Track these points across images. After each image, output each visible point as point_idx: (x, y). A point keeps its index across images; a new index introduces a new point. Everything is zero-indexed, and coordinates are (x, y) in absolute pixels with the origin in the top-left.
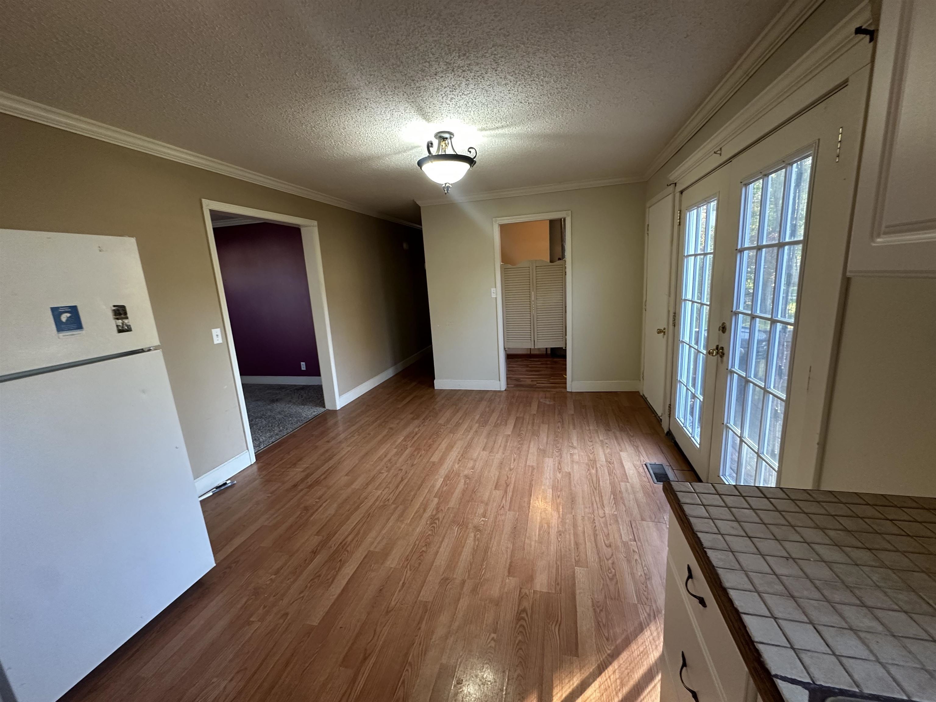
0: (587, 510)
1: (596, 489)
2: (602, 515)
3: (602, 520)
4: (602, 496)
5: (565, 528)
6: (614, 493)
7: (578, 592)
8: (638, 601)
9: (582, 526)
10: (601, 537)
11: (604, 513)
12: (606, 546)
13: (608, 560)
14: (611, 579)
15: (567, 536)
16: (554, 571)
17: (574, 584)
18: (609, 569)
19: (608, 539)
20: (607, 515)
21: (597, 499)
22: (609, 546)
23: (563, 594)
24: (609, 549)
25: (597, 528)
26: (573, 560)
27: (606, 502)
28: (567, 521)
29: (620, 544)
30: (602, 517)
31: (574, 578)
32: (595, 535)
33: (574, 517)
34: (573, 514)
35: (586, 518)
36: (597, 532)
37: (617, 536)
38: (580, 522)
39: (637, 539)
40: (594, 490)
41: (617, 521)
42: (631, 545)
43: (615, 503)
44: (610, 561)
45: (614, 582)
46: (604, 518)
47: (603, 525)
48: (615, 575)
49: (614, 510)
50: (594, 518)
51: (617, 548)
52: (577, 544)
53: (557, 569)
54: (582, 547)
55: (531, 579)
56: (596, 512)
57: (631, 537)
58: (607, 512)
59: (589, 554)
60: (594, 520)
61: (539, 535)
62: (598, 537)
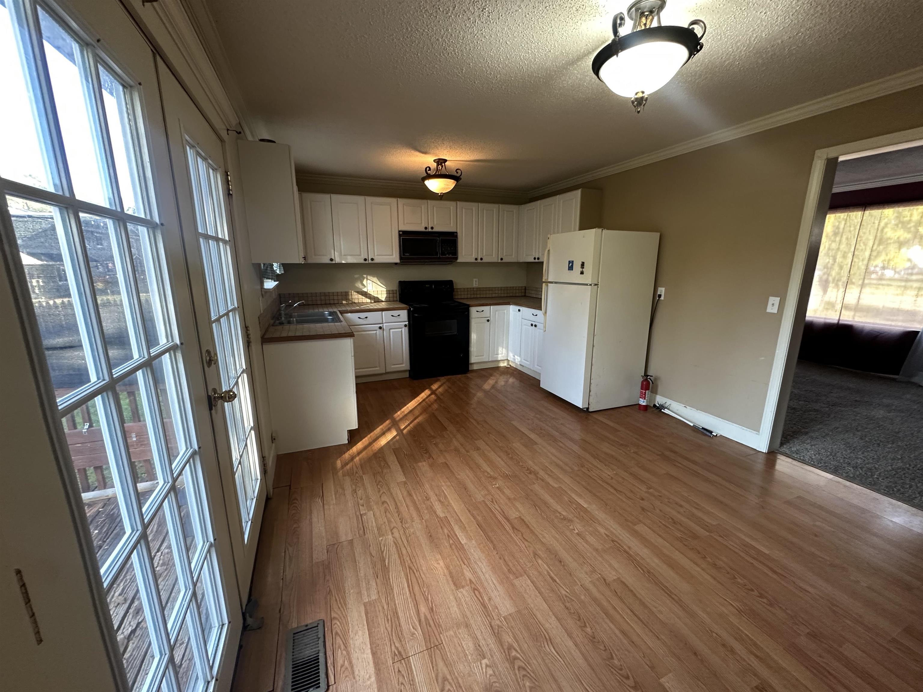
0: (412, 530)
1: (410, 568)
2: (395, 530)
3: (393, 525)
4: (400, 558)
5: (425, 504)
6: (385, 569)
7: (400, 469)
8: (362, 476)
9: (411, 511)
10: (392, 508)
11: (392, 534)
12: (386, 502)
13: (384, 492)
14: (380, 482)
15: (420, 498)
16: (419, 474)
17: (403, 472)
18: (382, 487)
19: (386, 508)
20: (390, 533)
21: (404, 552)
22: (383, 503)
23: (408, 465)
24: (383, 499)
25: (397, 515)
26: (409, 484)
27: (393, 550)
28: (426, 512)
29: (375, 507)
30: (393, 528)
31: (405, 474)
32: (397, 507)
33: (421, 517)
34: (424, 521)
35: (409, 520)
36: (396, 511)
37: (378, 514)
38: (415, 515)
39: (360, 517)
40: (411, 565)
41: (379, 529)
42: (365, 510)
43: (382, 552)
44: (381, 492)
45: (377, 481)
46: (392, 527)
47: (393, 520)
48: (377, 485)
49: (383, 542)
50: (402, 524)
51: (377, 503)
52: (410, 495)
53: (417, 475)
54: (405, 493)
55: (431, 466)
56: (402, 532)
57: (365, 517)
58: (390, 537)
59: (399, 492)
60: (401, 522)
61: (443, 491)
62: (394, 507)
